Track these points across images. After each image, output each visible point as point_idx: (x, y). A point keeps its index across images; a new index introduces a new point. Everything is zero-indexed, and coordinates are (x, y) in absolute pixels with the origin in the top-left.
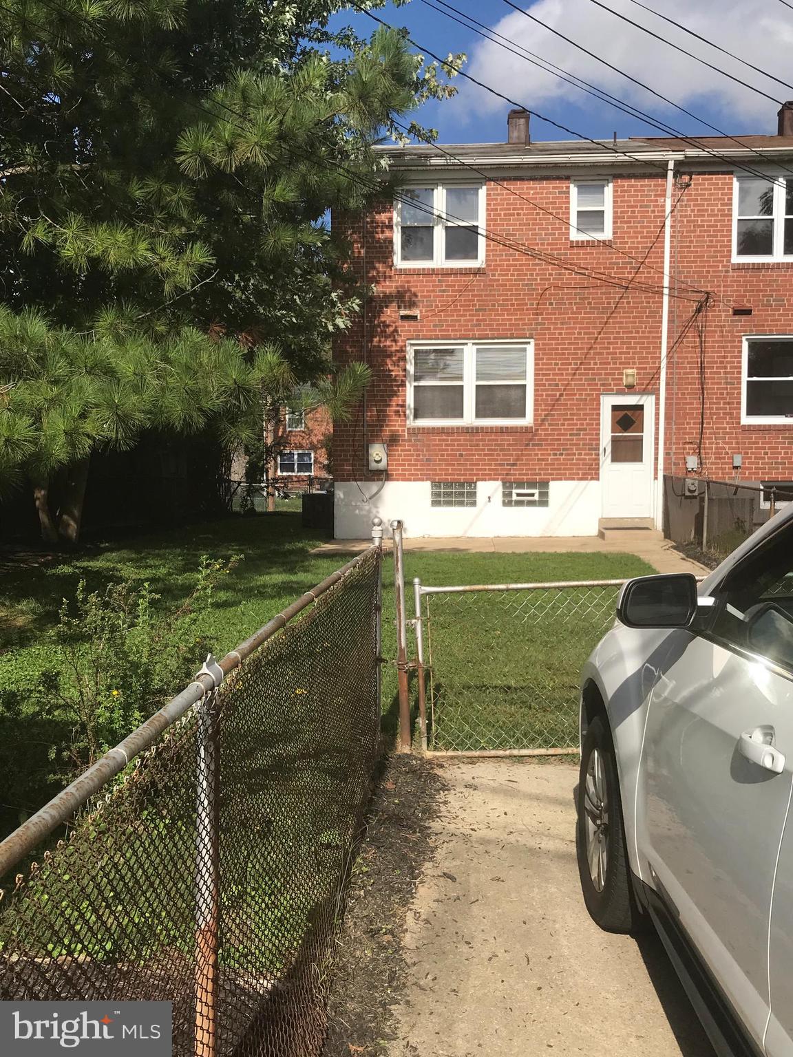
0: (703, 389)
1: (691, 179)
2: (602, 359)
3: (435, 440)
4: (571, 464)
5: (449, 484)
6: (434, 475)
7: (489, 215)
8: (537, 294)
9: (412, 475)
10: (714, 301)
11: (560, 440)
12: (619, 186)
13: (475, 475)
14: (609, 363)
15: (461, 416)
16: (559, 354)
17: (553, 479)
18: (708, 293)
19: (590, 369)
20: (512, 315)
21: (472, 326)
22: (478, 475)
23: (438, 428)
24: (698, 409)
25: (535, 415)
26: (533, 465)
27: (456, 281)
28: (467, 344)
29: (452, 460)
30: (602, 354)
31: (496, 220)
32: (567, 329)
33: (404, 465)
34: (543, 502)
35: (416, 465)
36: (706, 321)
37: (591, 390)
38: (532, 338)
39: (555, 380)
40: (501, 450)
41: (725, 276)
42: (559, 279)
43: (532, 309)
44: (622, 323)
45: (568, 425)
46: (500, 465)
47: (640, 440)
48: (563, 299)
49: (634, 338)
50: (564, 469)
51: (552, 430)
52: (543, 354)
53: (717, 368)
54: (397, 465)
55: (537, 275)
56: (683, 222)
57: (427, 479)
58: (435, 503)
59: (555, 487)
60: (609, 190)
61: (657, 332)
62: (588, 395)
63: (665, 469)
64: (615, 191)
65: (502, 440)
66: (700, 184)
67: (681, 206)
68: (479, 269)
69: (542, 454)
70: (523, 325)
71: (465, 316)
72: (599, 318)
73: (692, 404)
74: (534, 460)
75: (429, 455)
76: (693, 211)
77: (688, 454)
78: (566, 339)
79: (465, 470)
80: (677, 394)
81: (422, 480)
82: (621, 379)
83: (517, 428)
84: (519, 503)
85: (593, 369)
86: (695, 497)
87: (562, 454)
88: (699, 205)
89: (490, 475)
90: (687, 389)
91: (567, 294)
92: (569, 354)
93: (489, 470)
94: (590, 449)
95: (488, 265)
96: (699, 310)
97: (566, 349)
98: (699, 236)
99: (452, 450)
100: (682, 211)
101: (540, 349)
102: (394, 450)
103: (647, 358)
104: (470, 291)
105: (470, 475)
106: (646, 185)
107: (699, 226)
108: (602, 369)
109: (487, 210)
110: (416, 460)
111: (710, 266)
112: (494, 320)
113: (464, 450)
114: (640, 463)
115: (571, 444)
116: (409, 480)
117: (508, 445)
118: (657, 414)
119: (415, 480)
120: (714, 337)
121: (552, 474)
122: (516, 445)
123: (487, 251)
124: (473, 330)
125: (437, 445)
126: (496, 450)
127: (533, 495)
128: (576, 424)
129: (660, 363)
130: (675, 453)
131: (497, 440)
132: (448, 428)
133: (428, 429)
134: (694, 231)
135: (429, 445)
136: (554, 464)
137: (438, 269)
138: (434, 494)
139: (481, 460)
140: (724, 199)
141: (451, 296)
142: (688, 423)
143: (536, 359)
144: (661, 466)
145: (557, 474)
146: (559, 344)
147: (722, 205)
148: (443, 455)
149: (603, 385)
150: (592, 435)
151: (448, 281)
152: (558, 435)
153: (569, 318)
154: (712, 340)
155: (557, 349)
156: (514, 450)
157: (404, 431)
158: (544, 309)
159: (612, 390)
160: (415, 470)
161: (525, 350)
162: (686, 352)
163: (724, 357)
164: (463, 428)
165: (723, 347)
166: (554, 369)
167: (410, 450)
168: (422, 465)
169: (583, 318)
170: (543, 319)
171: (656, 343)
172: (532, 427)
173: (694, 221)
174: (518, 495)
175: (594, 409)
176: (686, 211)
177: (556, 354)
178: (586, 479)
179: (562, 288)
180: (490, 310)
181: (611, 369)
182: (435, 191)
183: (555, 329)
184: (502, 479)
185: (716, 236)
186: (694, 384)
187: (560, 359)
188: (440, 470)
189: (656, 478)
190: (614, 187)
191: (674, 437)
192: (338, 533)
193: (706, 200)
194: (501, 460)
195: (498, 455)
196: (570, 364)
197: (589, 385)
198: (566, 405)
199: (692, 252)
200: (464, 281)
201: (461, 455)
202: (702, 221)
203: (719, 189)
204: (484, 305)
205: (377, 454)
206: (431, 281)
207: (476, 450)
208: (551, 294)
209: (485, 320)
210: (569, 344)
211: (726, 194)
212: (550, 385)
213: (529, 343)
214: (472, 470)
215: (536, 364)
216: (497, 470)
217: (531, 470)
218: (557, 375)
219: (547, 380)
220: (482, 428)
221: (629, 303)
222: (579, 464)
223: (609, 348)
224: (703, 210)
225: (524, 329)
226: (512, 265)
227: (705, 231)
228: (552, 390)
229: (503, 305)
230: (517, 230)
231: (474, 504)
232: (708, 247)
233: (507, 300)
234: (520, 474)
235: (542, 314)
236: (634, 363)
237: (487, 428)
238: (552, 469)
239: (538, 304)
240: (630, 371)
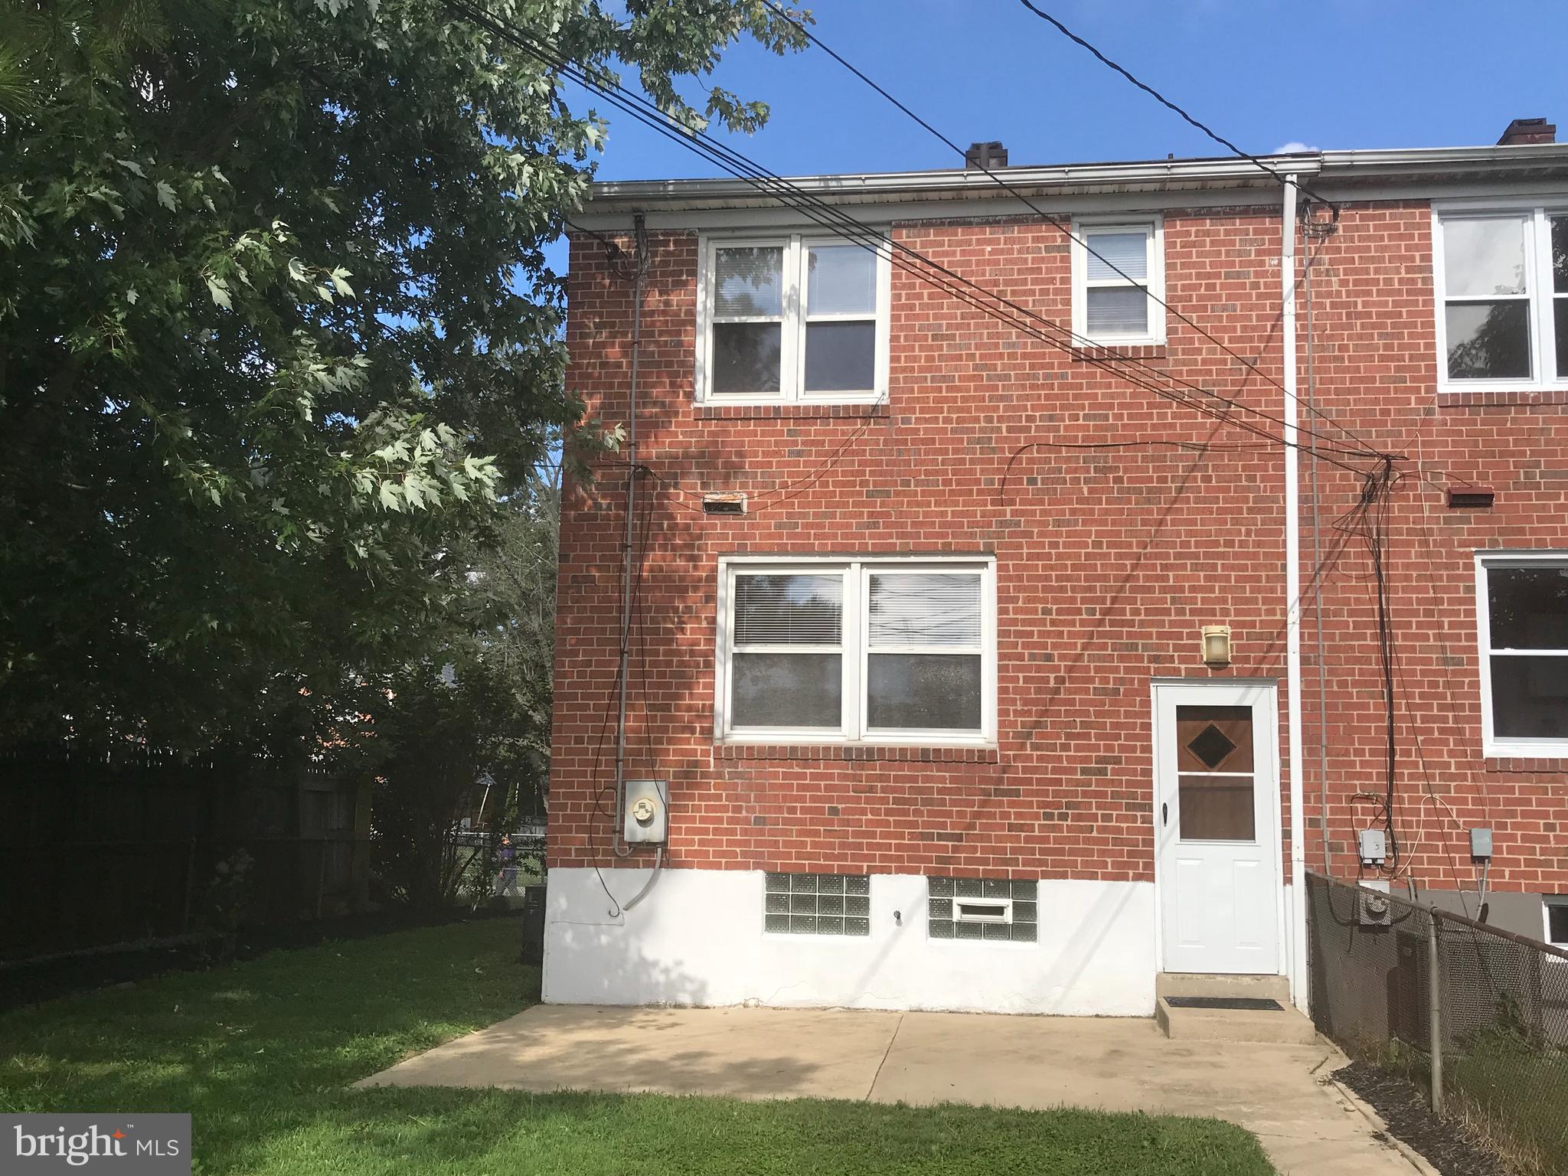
0: (1388, 673)
1: (1336, 216)
2: (1152, 601)
3: (776, 775)
4: (1087, 841)
5: (803, 880)
6: (771, 855)
7: (896, 297)
8: (1001, 461)
9: (723, 854)
10: (1403, 476)
11: (1059, 782)
12: (1178, 234)
13: (866, 858)
14: (1167, 612)
15: (836, 721)
16: (1051, 589)
17: (1046, 875)
18: (1387, 457)
19: (1123, 623)
20: (946, 503)
21: (859, 525)
22: (873, 858)
23: (783, 749)
24: (1380, 718)
25: (1001, 724)
26: (999, 839)
27: (825, 433)
28: (848, 565)
29: (812, 822)
30: (1151, 589)
31: (912, 307)
32: (1069, 534)
33: (706, 831)
34: (1024, 928)
35: (733, 832)
36: (1388, 521)
37: (1127, 670)
38: (991, 553)
39: (1044, 646)
40: (925, 803)
41: (1424, 422)
42: (1049, 429)
43: (990, 492)
44: (1194, 522)
45: (1078, 748)
46: (923, 836)
47: (1246, 789)
48: (1060, 470)
49: (1223, 556)
50: (1072, 852)
51: (1040, 758)
52: (1017, 589)
53: (1419, 625)
54: (688, 831)
55: (1000, 419)
56: (1322, 306)
57: (757, 866)
58: (774, 923)
59: (1051, 894)
60: (1156, 245)
61: (1276, 544)
62: (1122, 681)
63: (1308, 859)
64: (1169, 245)
65: (926, 779)
66: (1357, 228)
67: (1318, 273)
68: (875, 407)
69: (1018, 815)
70: (971, 524)
71: (846, 505)
72: (1142, 511)
73: (1366, 706)
74: (1001, 827)
75: (763, 809)
76: (1343, 283)
77: (1362, 824)
78: (1069, 556)
79: (843, 846)
80: (1328, 683)
81: (745, 867)
82: (1197, 648)
83: (959, 751)
84: (969, 930)
85: (1131, 623)
86: (1384, 929)
87: (1063, 817)
88: (1356, 271)
89: (900, 859)
90: (1352, 672)
91: (1068, 460)
92: (1074, 589)
93: (898, 847)
94: (1129, 807)
95: (893, 400)
96: (1368, 497)
97: (1068, 578)
98: (1361, 337)
99: (813, 799)
100: (1319, 284)
101: (1009, 579)
102: (686, 797)
103: (1255, 601)
104: (854, 453)
105: (854, 857)
106: (1236, 232)
107: (1359, 316)
108: (1152, 624)
109: (894, 287)
110: (731, 821)
111: (1390, 401)
112: (907, 514)
113: (841, 800)
114: (1249, 843)
115: (1085, 794)
116: (717, 866)
117: (940, 791)
118: (1284, 730)
119: (730, 867)
120: (1407, 555)
121: (1042, 863)
122: (958, 791)
123: (893, 370)
124: (862, 536)
125: (782, 787)
126: (914, 802)
127: (999, 911)
128: (1096, 748)
129: (1285, 613)
130: (1330, 823)
131: (914, 779)
132: (805, 749)
133: (761, 749)
134: (1351, 327)
135: (761, 788)
136: (1046, 840)
137: (786, 408)
138: (772, 901)
139: (879, 823)
140: (1412, 259)
141: (814, 464)
142: (1359, 752)
143: (1000, 600)
144: (1298, 852)
145: (1055, 864)
146: (1052, 568)
147: (1409, 270)
148: (792, 810)
149: (1154, 659)
150: (1134, 772)
151: (808, 433)
152: (1055, 770)
153: (1073, 512)
154: (1406, 559)
155: (1048, 578)
156: (954, 803)
157: (706, 753)
158: (1018, 491)
159: (1177, 671)
160: (730, 843)
161: (977, 579)
162: (1344, 589)
163: (1437, 601)
164: (838, 749)
165: (1432, 578)
166: (1043, 623)
167: (719, 797)
168: (745, 832)
169: (1107, 512)
170: (1014, 513)
171: (1273, 567)
172: (993, 752)
173: (1347, 305)
174: (966, 909)
175: (1136, 715)
176: (1329, 283)
177: (1045, 589)
178: (1124, 877)
179: (1056, 447)
180: (897, 494)
181: (1172, 624)
182: (786, 252)
183: (1041, 534)
184: (927, 871)
185: (1400, 336)
186: (1368, 661)
187: (1055, 601)
188: (786, 844)
189: (1288, 880)
190: (1167, 236)
191: (1326, 784)
192: (552, 988)
193: (1373, 260)
194: (926, 825)
195: (917, 813)
196: (1079, 611)
197: (1121, 659)
198: (1072, 702)
199: (1347, 370)
200: (843, 433)
201: (834, 811)
202: (1365, 304)
203: (1401, 237)
204: (885, 483)
205: (642, 806)
206: (773, 433)
207: (868, 801)
208: (1031, 461)
209: (888, 515)
210: (1074, 567)
211: (1417, 248)
212: (1033, 657)
213: (985, 564)
214: (859, 846)
215: (1002, 611)
216: (916, 848)
217: (994, 850)
218: (1048, 634)
219: (1025, 646)
220: (881, 750)
221: (1207, 479)
222: (1105, 841)
223: (1165, 578)
224: (1367, 282)
225: (973, 535)
226: (946, 400)
227: (1374, 326)
228: (1039, 669)
229: (927, 483)
230: (958, 327)
231: (860, 926)
232: (1382, 358)
233: (937, 472)
234: (968, 861)
235: (1012, 502)
236: (1225, 612)
237: (892, 750)
238: (1042, 851)
239: (1003, 482)
240: (1215, 630)
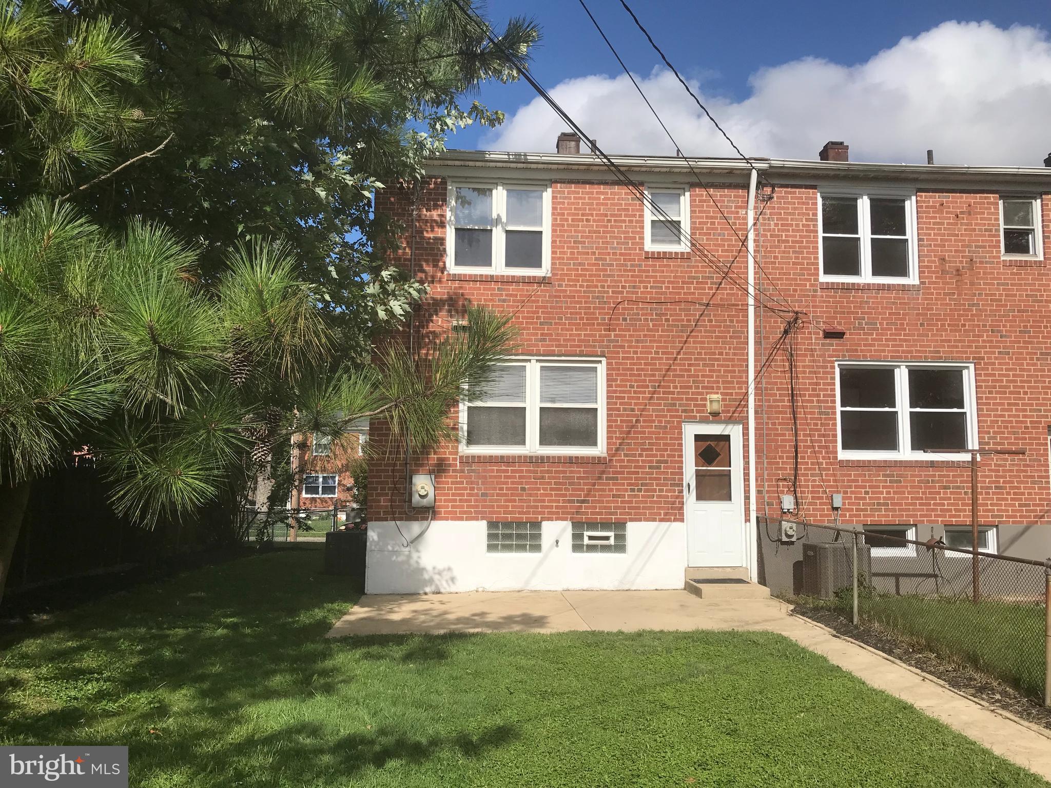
0: (795, 418)
1: (773, 192)
2: (683, 382)
3: (492, 471)
4: (651, 502)
5: (507, 525)
6: (490, 513)
7: (554, 220)
8: (609, 308)
9: (465, 513)
10: (803, 322)
11: (637, 473)
12: (697, 195)
13: (540, 513)
14: (690, 387)
15: (523, 442)
16: (634, 375)
17: (632, 520)
18: (797, 313)
19: (669, 393)
20: (580, 330)
21: (536, 340)
22: (544, 513)
23: (496, 457)
24: (791, 441)
25: (608, 444)
26: (608, 502)
27: (518, 290)
28: (530, 361)
29: (512, 495)
30: (683, 376)
31: (563, 226)
32: (643, 347)
33: (455, 501)
34: (620, 546)
35: (470, 501)
36: (797, 344)
37: (671, 416)
38: (604, 356)
39: (630, 404)
40: (570, 484)
41: (813, 296)
42: (633, 293)
43: (603, 324)
44: (703, 342)
45: (647, 456)
46: (570, 502)
47: (728, 475)
48: (638, 314)
49: (718, 360)
50: (644, 508)
51: (628, 461)
52: (617, 375)
53: (810, 395)
54: (445, 501)
55: (609, 287)
56: (766, 236)
57: (483, 519)
58: (491, 548)
59: (634, 530)
60: (685, 200)
61: (743, 354)
62: (668, 422)
63: (758, 510)
64: (692, 201)
65: (571, 472)
66: (783, 198)
67: (764, 219)
68: (544, 278)
69: (618, 490)
70: (594, 341)
71: (529, 329)
72: (679, 336)
73: (784, 435)
74: (609, 496)
75: (486, 489)
76: (776, 225)
77: (783, 492)
78: (642, 358)
79: (528, 507)
80: (767, 423)
81: (477, 519)
82: (705, 405)
83: (588, 458)
84: (591, 548)
85: (673, 393)
86: (792, 543)
87: (639, 490)
88: (782, 219)
89: (558, 513)
90: (778, 418)
91: (642, 309)
92: (645, 375)
93: (557, 507)
94: (672, 485)
95: (554, 274)
96: (786, 332)
97: (642, 370)
98: (784, 252)
99: (513, 483)
100: (765, 225)
101: (613, 369)
102: (443, 483)
103: (732, 382)
104: (534, 301)
105: (534, 513)
106: (725, 196)
107: (784, 241)
108: (683, 393)
109: (553, 214)
110: (469, 495)
111: (796, 285)
112: (561, 335)
113: (527, 483)
114: (729, 502)
115: (650, 479)
116: (461, 519)
117: (578, 478)
118: (746, 447)
119: (468, 519)
120: (804, 361)
121: (630, 514)
122: (587, 478)
123: (553, 258)
124: (537, 346)
125: (495, 477)
126: (565, 484)
127: (607, 538)
128: (656, 456)
129: (747, 388)
130: (768, 492)
131: (565, 472)
132: (508, 457)
133: (485, 457)
134: (779, 247)
135: (485, 477)
136: (631, 502)
137: (497, 276)
138: (490, 536)
139: (546, 495)
140: (808, 215)
141: (512, 306)
142: (781, 458)
143: (608, 380)
144: (753, 507)
145: (636, 514)
146: (634, 364)
147: (807, 220)
148: (501, 489)
149: (684, 411)
150: (674, 468)
151: (508, 290)
152: (636, 467)
153: (645, 336)
154: (804, 363)
155: (632, 369)
156: (585, 484)
157: (455, 459)
158: (618, 325)
159: (695, 417)
160: (468, 507)
161: (595, 370)
162: (775, 377)
163: (817, 384)
164: (525, 457)
165: (815, 373)
166: (630, 392)
167: (462, 483)
168: (476, 501)
169: (661, 336)
170: (616, 336)
171: (741, 366)
172: (605, 458)
173: (778, 236)
174: (591, 538)
175: (676, 439)
176: (770, 225)
177: (631, 375)
178: (669, 520)
179: (636, 302)
180: (556, 324)
181: (693, 393)
182: (494, 192)
183: (629, 347)
184: (571, 519)
185: (802, 253)
186: (785, 413)
187: (636, 381)
188: (498, 507)
189: (747, 520)
190: (691, 196)
191: (766, 472)
192: (370, 586)
193: (790, 214)
194: (571, 495)
195: (567, 489)
196: (647, 387)
197: (668, 411)
198: (644, 433)
199: (777, 268)
200: (527, 291)
201: (523, 489)
202: (786, 236)
203: (803, 203)
204: (550, 318)
205: (423, 488)
206: (489, 289)
207: (541, 483)
208: (624, 309)
209: (551, 335)
210: (646, 364)
211: (811, 209)
212: (625, 410)
213: (600, 362)
214: (537, 507)
215: (609, 386)
216: (566, 507)
217: (605, 508)
218: (633, 398)
219: (621, 404)
220: (548, 457)
221: (710, 321)
222: (660, 502)
223: (690, 371)
224: (787, 225)
225: (594, 346)
226: (581, 275)
227: (790, 247)
228: (628, 416)
229: (571, 319)
230: (587, 237)
231: (537, 548)
232: (794, 263)
233: (577, 313)
234: (592, 513)
235: (615, 330)
236: (718, 388)
237: (554, 457)
238: (629, 508)
239: (610, 319)
240: (714, 397)
